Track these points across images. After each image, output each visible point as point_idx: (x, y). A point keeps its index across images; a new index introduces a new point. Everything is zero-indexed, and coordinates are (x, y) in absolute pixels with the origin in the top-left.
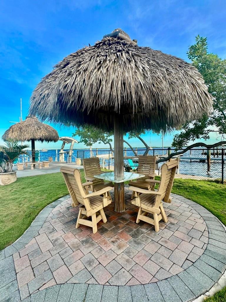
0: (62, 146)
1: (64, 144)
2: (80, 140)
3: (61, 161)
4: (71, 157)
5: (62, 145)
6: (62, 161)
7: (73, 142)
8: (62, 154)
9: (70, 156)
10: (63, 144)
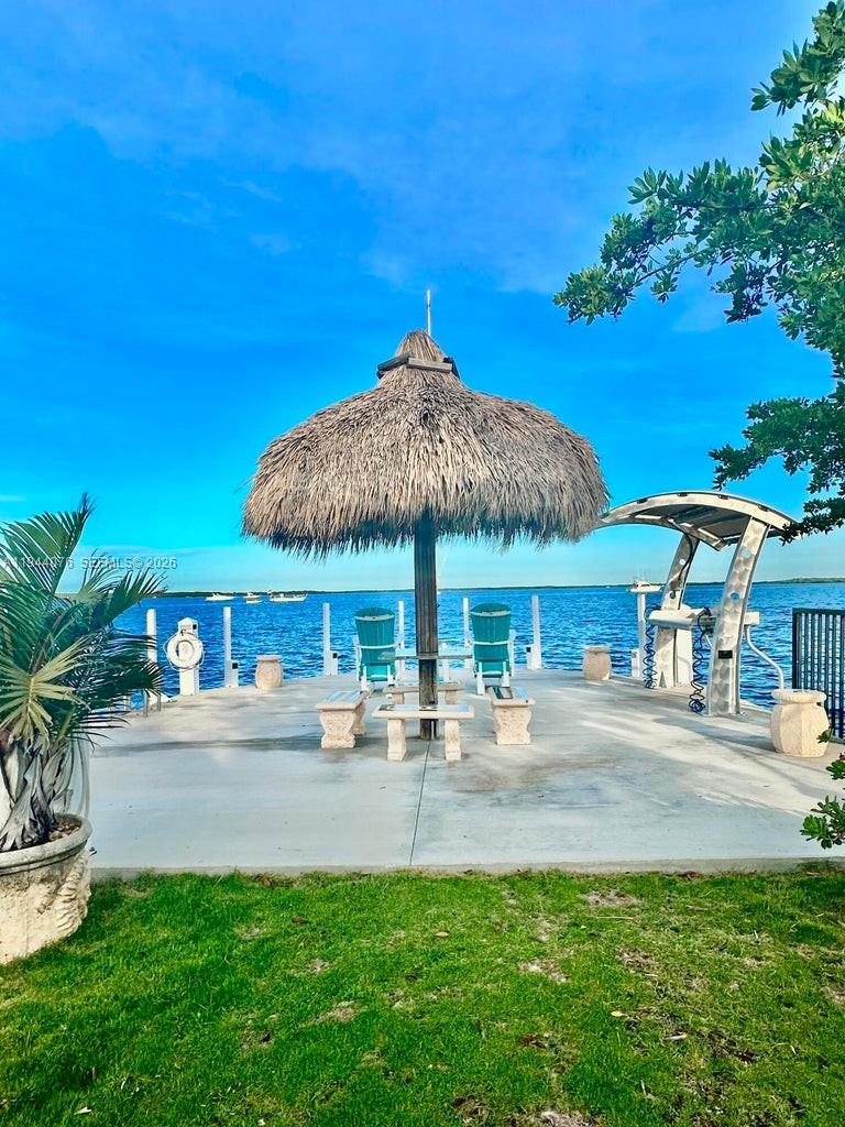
0: (672, 572)
1: (689, 547)
2: (809, 507)
3: (662, 684)
4: (732, 663)
5: (676, 563)
6: (669, 682)
7: (753, 533)
8: (671, 628)
9: (726, 655)
10: (679, 556)
